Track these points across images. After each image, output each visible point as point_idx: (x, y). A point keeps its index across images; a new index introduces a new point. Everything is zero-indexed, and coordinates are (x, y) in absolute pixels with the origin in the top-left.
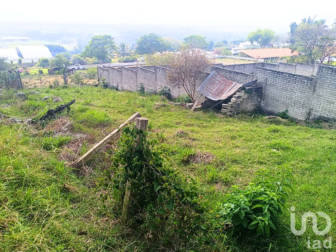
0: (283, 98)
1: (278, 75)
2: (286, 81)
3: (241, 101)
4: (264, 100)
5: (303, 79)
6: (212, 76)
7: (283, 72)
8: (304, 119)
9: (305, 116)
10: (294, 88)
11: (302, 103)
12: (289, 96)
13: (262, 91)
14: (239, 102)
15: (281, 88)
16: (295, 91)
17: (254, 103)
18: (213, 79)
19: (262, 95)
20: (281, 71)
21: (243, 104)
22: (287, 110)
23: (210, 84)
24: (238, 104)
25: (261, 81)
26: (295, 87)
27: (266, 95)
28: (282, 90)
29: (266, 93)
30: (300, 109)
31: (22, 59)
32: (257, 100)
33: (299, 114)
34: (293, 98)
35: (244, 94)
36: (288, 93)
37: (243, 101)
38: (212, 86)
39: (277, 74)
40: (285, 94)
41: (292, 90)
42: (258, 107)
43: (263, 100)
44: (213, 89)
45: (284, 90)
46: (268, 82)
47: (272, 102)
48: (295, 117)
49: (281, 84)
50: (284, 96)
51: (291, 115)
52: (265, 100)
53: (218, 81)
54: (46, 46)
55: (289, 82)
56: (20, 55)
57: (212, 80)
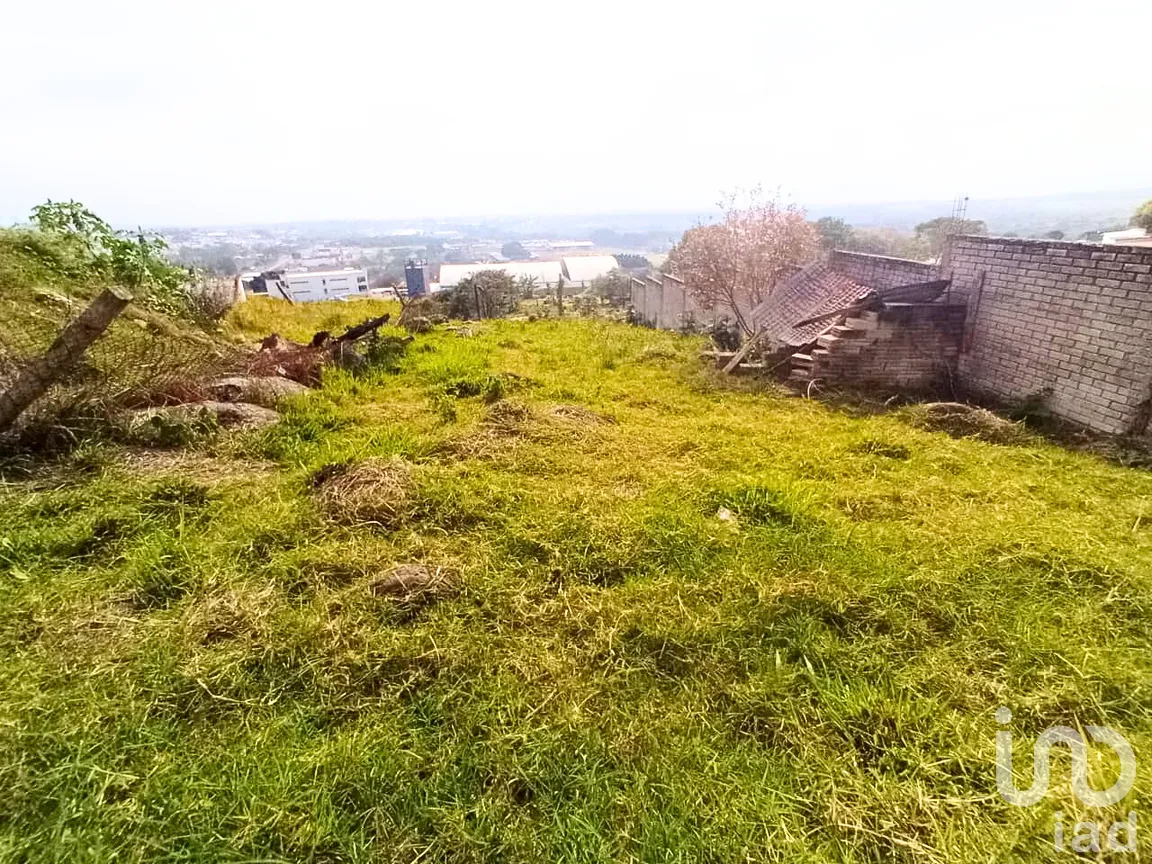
0: (1037, 342)
1: (1027, 257)
2: (1055, 276)
3: (862, 347)
4: (967, 352)
5: (1129, 261)
6: (808, 276)
7: (1048, 243)
8: (1119, 431)
9: (1124, 417)
10: (1086, 301)
11: (1118, 363)
12: (1064, 334)
13: (964, 317)
14: (857, 351)
15: (1030, 304)
16: (1088, 314)
17: (929, 361)
18: (811, 285)
19: (962, 334)
20: (1041, 240)
21: (873, 359)
22: (1050, 390)
23: (797, 299)
24: (853, 359)
25: (963, 284)
26: (1092, 298)
27: (976, 332)
28: (1036, 313)
29: (977, 327)
30: (1108, 387)
31: (566, 279)
32: (942, 349)
33: (1101, 409)
34: (1078, 345)
35: (875, 325)
36: (1060, 325)
37: (874, 347)
38: (801, 305)
39: (1023, 252)
40: (1047, 327)
41: (1078, 313)
42: (944, 375)
43: (964, 350)
44: (802, 313)
45: (1044, 314)
46: (989, 284)
47: (997, 360)
48: (1081, 419)
49: (1032, 288)
50: (1041, 336)
51: (1065, 413)
52: (972, 352)
53: (826, 290)
54: (615, 256)
55: (1067, 281)
56: (566, 273)
57: (807, 288)
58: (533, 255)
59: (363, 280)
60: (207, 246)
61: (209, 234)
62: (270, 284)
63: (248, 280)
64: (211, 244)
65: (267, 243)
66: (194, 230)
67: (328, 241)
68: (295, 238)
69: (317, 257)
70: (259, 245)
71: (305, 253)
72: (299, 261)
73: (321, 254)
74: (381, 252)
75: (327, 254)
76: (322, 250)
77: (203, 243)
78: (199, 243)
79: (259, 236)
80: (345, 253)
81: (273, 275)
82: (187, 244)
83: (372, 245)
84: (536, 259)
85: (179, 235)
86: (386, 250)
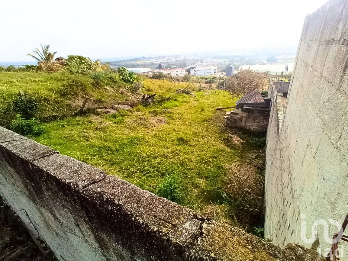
58: (279, 61)
59: (216, 70)
60: (182, 59)
61: (183, 56)
62: (192, 71)
63: (187, 69)
64: (183, 59)
65: (196, 58)
66: (180, 55)
67: (211, 57)
68: (203, 57)
69: (207, 62)
70: (194, 59)
71: (204, 61)
72: (202, 63)
73: (209, 61)
74: (226, 60)
75: (210, 61)
76: (209, 60)
77: (181, 59)
78: (180, 58)
79: (194, 56)
80: (215, 61)
81: (193, 68)
82: (177, 59)
83: (224, 58)
84: (280, 63)
85: (176, 57)
86: (227, 60)
